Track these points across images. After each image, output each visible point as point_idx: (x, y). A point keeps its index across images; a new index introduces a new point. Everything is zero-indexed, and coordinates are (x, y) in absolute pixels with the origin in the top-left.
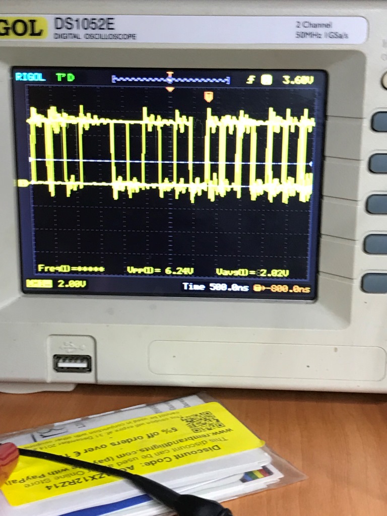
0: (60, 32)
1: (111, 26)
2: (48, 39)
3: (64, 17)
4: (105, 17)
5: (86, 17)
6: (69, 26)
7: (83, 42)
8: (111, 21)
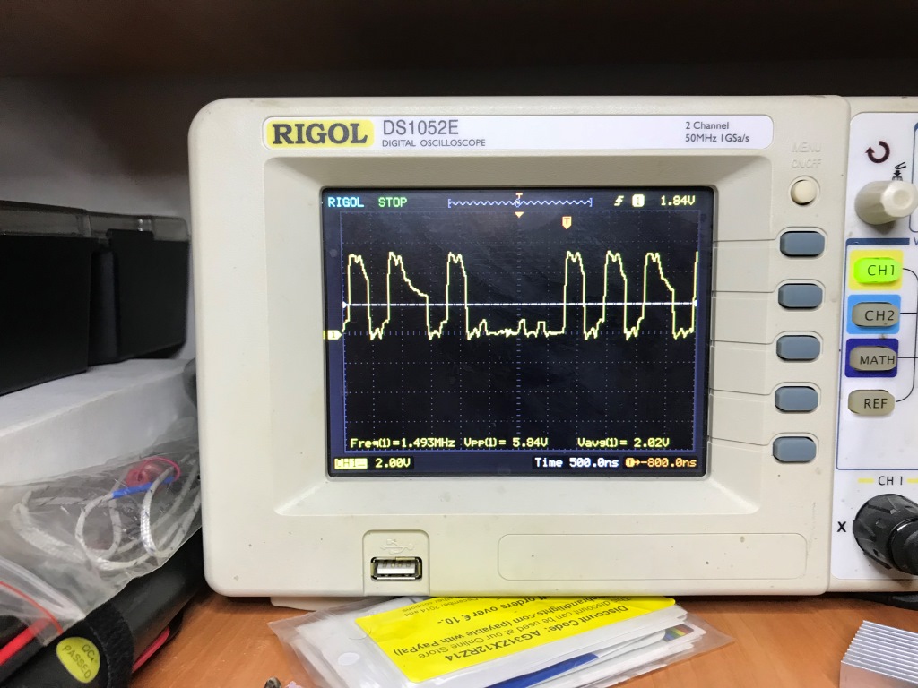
0: (388, 138)
1: (453, 130)
2: (375, 147)
3: (395, 120)
4: (447, 119)
5: (423, 118)
6: (401, 131)
7: (419, 151)
8: (453, 124)
